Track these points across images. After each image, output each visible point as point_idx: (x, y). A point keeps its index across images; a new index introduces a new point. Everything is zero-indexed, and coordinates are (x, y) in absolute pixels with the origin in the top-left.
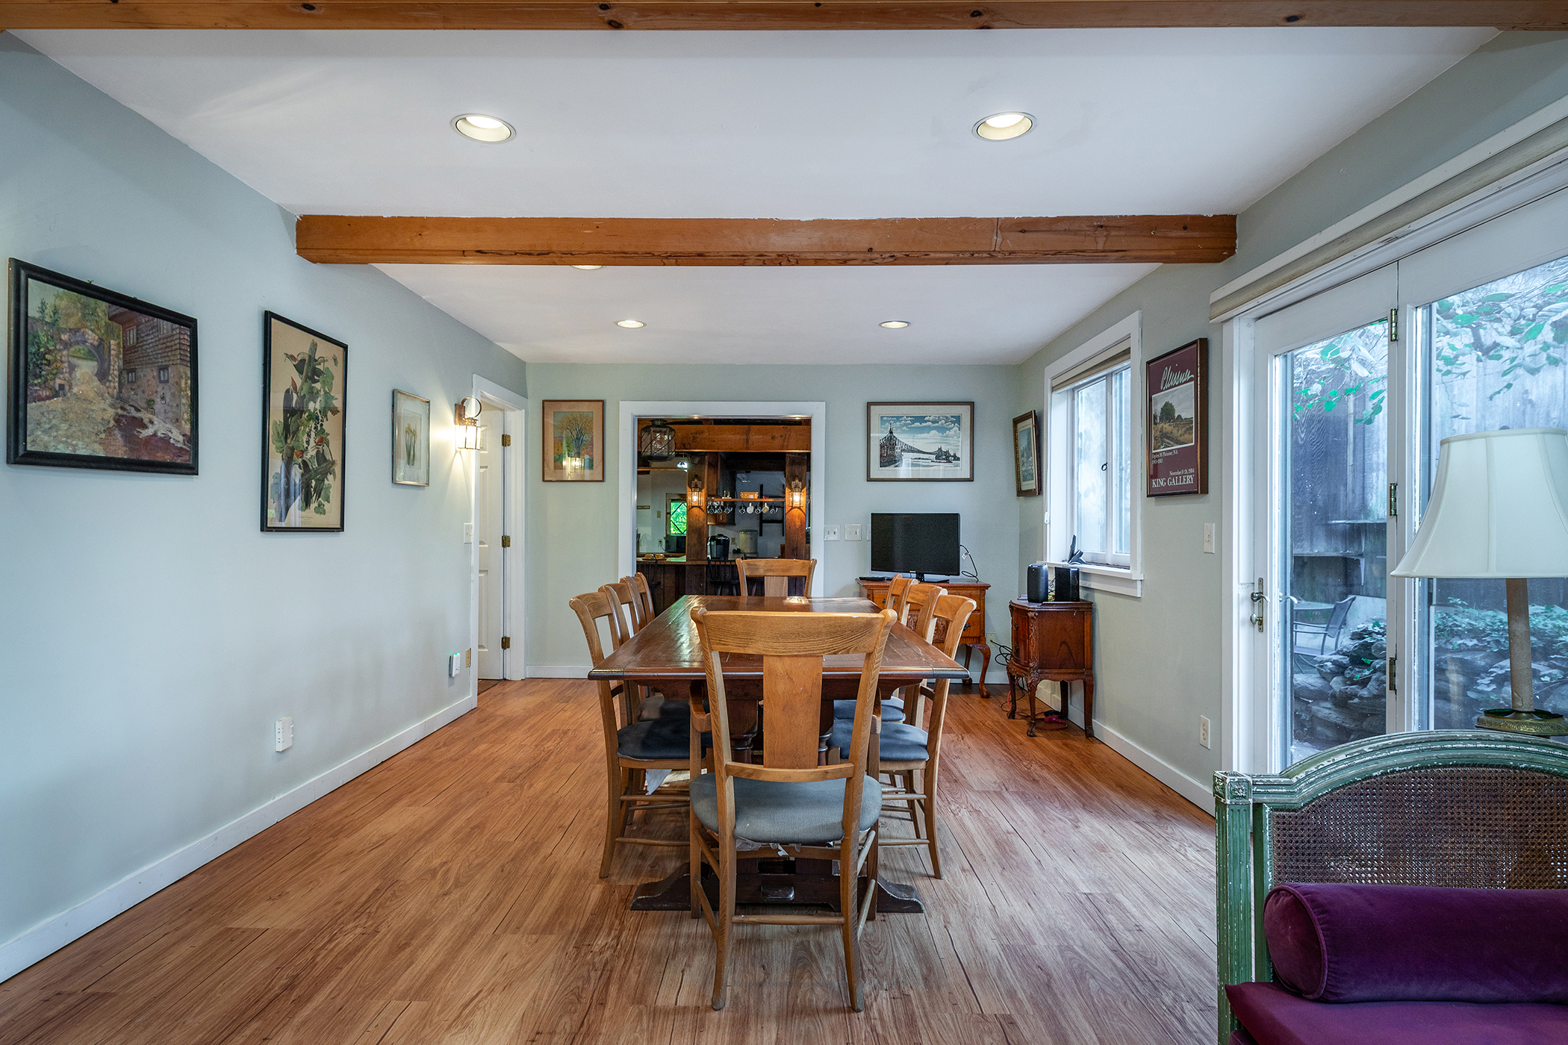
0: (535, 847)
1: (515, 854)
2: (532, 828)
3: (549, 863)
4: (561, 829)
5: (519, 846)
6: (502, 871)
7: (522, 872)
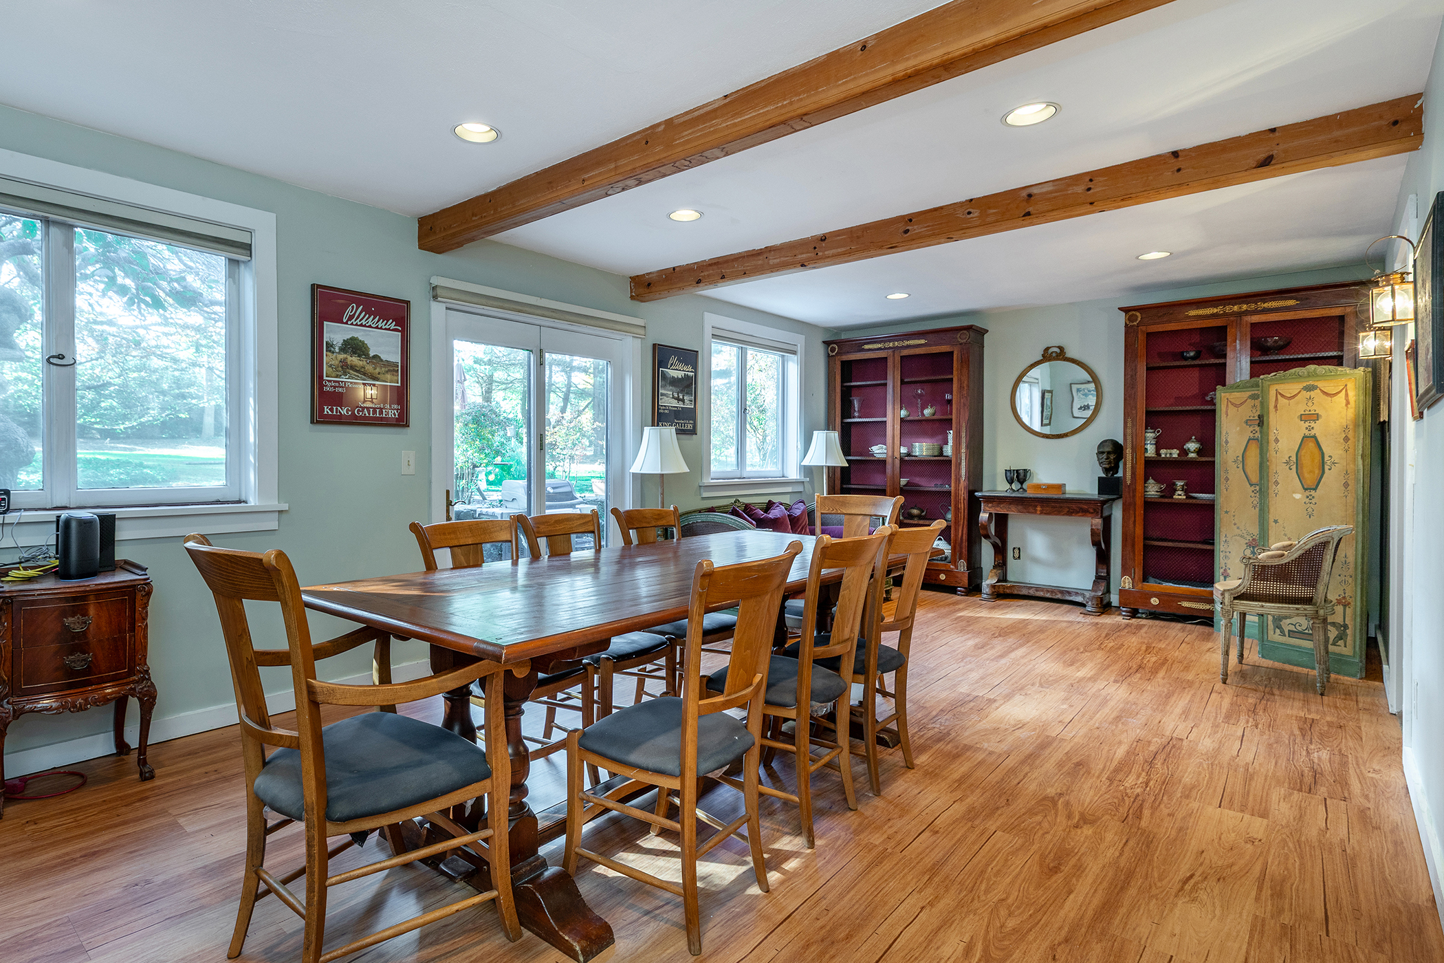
0: (971, 815)
1: (995, 813)
2: (974, 843)
3: (958, 794)
4: (937, 829)
5: (991, 822)
6: (1008, 800)
7: (987, 794)
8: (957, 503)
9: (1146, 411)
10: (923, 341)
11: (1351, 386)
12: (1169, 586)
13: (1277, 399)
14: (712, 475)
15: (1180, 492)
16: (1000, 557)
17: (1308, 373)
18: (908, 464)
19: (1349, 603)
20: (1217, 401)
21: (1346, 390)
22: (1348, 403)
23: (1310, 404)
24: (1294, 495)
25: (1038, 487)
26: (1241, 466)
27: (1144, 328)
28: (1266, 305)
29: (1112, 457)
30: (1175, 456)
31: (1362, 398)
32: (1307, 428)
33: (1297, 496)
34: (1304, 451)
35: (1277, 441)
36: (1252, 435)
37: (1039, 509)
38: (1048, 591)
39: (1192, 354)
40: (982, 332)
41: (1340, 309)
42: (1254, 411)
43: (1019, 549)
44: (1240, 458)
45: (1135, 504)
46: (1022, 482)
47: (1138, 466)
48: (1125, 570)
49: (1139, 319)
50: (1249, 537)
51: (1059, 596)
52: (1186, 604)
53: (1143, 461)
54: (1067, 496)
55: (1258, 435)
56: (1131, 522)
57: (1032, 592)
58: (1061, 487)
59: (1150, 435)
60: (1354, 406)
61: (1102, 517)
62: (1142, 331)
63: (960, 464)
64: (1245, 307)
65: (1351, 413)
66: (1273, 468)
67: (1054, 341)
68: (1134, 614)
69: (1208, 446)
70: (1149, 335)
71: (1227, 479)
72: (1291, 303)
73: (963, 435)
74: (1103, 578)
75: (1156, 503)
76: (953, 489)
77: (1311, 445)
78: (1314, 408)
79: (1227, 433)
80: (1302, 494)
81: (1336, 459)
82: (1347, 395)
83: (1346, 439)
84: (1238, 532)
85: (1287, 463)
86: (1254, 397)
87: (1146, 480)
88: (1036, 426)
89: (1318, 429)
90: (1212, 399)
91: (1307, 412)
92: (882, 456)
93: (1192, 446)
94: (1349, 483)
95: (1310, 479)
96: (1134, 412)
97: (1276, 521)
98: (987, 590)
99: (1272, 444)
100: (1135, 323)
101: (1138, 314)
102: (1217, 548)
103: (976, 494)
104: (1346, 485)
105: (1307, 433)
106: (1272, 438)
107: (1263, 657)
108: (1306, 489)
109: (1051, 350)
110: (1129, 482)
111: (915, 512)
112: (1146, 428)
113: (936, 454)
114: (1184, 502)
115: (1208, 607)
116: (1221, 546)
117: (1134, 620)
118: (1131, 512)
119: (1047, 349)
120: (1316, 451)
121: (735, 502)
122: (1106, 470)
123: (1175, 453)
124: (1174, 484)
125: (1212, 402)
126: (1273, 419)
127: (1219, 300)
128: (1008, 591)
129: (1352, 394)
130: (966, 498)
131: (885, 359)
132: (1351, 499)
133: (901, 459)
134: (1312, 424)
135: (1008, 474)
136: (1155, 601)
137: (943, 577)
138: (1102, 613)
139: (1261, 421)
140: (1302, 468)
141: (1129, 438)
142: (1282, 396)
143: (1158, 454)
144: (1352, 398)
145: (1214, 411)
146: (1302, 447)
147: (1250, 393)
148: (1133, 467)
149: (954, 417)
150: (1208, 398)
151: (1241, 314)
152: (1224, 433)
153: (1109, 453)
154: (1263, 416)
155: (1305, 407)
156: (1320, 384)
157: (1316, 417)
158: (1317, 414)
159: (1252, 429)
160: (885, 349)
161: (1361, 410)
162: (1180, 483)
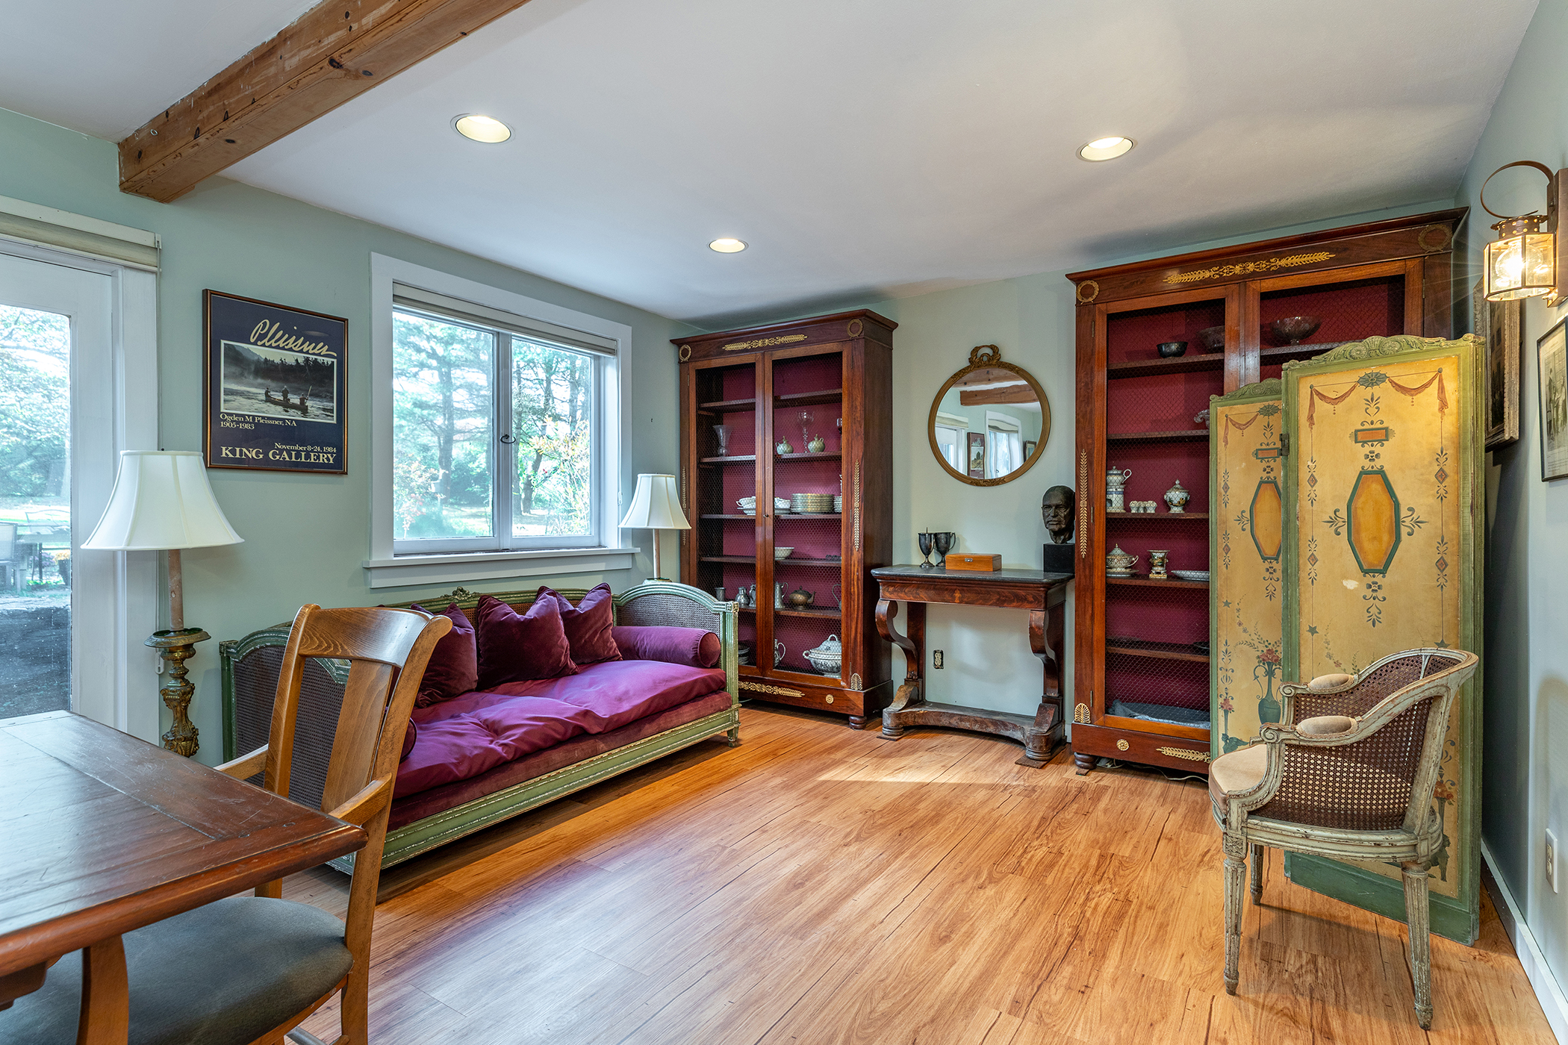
8: (849, 584)
9: (1108, 441)
10: (801, 337)
11: (1449, 372)
12: (1145, 721)
13: (1312, 404)
14: (397, 548)
15: (1159, 569)
16: (915, 667)
17: (1369, 351)
18: (785, 526)
19: (1450, 796)
20: (1212, 423)
21: (1441, 381)
22: (1443, 405)
23: (1372, 410)
24: (1345, 583)
25: (961, 559)
26: (1248, 527)
27: (1103, 307)
28: (1283, 262)
29: (1063, 513)
30: (1151, 511)
31: (1470, 394)
32: (1367, 456)
33: (1351, 584)
34: (1362, 499)
35: (1313, 481)
36: (1265, 475)
37: (957, 595)
38: (976, 721)
39: (1174, 347)
40: (889, 326)
41: (1398, 264)
42: (1268, 434)
43: (942, 653)
44: (1247, 515)
45: (1093, 589)
46: (943, 552)
47: (1096, 528)
48: (1080, 697)
49: (1096, 293)
50: (1261, 647)
51: (991, 729)
52: (1168, 751)
53: (1103, 520)
54: (1005, 575)
55: (1280, 475)
56: (1088, 617)
57: (954, 722)
58: (995, 561)
59: (1115, 479)
60: (1455, 411)
61: (1046, 608)
62: (1101, 311)
63: (852, 525)
64: (1251, 267)
65: (1449, 424)
66: (1306, 532)
67: (984, 338)
68: (1093, 764)
69: (1199, 497)
70: (1112, 318)
71: (1227, 549)
72: (1323, 256)
73: (856, 480)
74: (1053, 702)
75: (1125, 586)
76: (843, 563)
77: (1376, 488)
78: (1379, 416)
79: (1226, 473)
80: (1360, 581)
81: (1421, 513)
82: (1441, 389)
83: (1441, 476)
84: (1244, 637)
85: (1332, 522)
86: (1268, 411)
87: (1108, 551)
88: (962, 469)
89: (1387, 456)
90: (1204, 420)
91: (1367, 426)
92: (751, 514)
93: (1176, 495)
94: (1448, 559)
95: (1373, 551)
96: (1090, 441)
97: (1313, 631)
98: (889, 722)
99: (1305, 488)
100: (1091, 299)
101: (1095, 285)
102: (1213, 661)
103: (873, 571)
104: (1442, 564)
105: (1367, 465)
106: (1304, 476)
107: (1293, 879)
108: (1365, 572)
109: (981, 352)
110: (1084, 553)
111: (800, 597)
112: (1109, 468)
113: (825, 509)
114: (1164, 585)
115: (1200, 757)
116: (1220, 660)
117: (1093, 774)
118: (1088, 601)
119: (976, 350)
120: (1384, 499)
121: (455, 593)
122: (1055, 534)
123: (1151, 507)
124: (1151, 556)
125: (1204, 425)
126: (1307, 442)
127: (1211, 257)
128: (920, 721)
129: (1451, 387)
130: (861, 577)
131: (753, 365)
132: (1450, 592)
133: (777, 519)
134: (1377, 449)
135: (923, 540)
136: (1122, 745)
137: (830, 699)
138: (1048, 761)
139: (1285, 447)
140: (1358, 532)
141: (1084, 483)
142: (1322, 397)
143: (1127, 509)
144: (1451, 395)
145: (1206, 439)
146: (1359, 491)
147: (1260, 405)
148: (1089, 530)
149: (844, 453)
150: (1198, 420)
151: (1245, 278)
152: (1221, 472)
153: (1057, 507)
154: (1288, 436)
155: (1364, 417)
156: (1390, 371)
157: (1385, 434)
158: (1386, 429)
159: (1264, 464)
160: (753, 350)
161: (1470, 417)
162: (1158, 555)
